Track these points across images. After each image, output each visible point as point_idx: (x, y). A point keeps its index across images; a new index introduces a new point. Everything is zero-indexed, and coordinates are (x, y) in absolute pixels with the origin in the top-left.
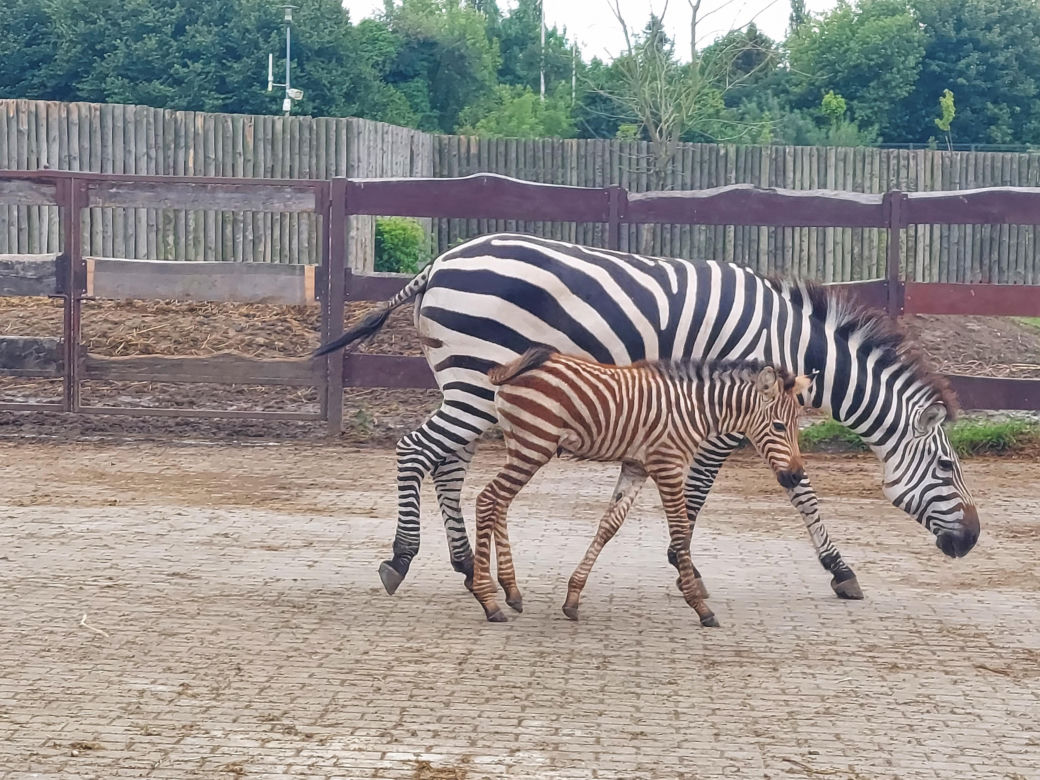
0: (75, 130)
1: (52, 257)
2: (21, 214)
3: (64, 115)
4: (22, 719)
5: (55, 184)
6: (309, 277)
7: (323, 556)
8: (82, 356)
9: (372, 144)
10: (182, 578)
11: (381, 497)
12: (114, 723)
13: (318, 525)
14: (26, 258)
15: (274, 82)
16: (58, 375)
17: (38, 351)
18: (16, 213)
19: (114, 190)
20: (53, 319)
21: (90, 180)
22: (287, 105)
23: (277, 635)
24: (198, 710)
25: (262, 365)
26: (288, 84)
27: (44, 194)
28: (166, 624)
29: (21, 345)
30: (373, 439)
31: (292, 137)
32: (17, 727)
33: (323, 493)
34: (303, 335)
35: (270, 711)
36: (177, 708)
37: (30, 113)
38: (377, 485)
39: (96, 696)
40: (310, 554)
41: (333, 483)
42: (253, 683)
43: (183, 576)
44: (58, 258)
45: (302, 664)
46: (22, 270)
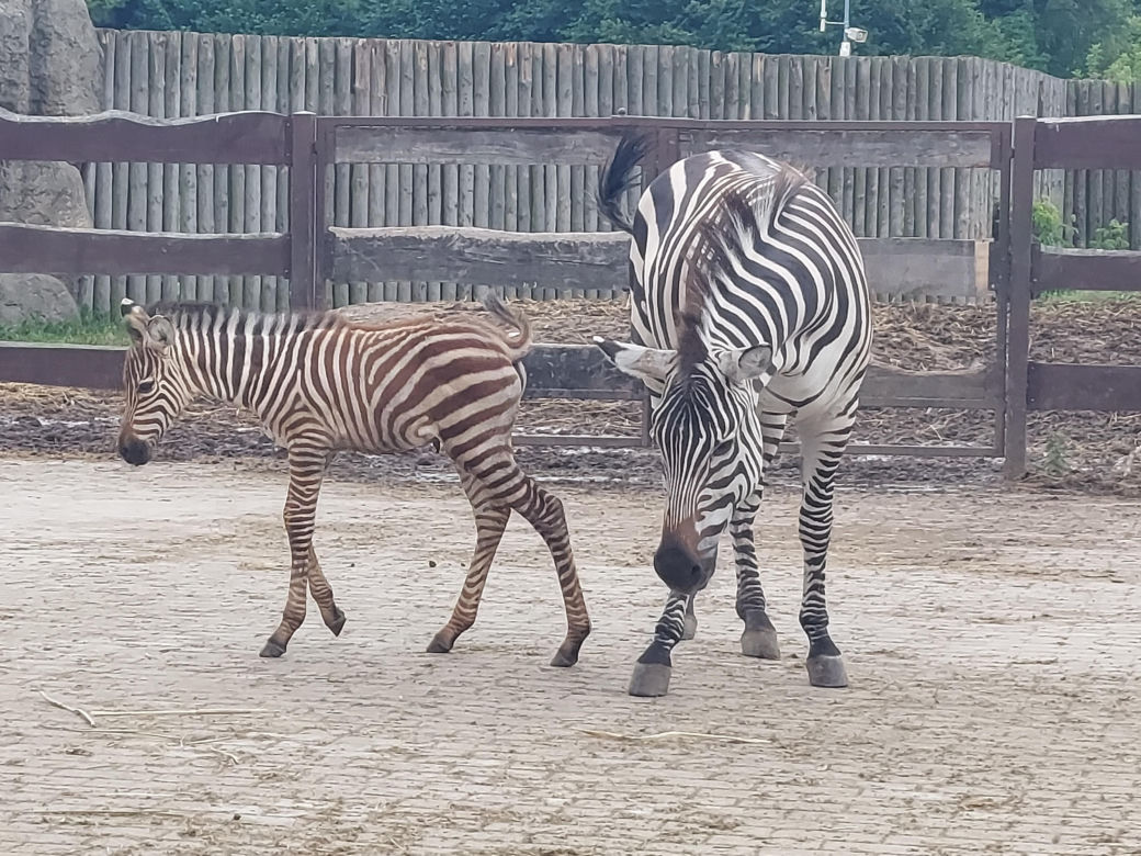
0: (594, 82)
2: (522, 196)
3: (579, 61)
4: (762, 833)
6: (981, 258)
7: (1071, 631)
9: (990, 92)
10: (891, 656)
11: (1115, 557)
12: (888, 840)
13: (1042, 590)
14: (594, 237)
15: (827, 19)
16: (636, 396)
18: (514, 196)
20: (588, 331)
21: (681, 129)
22: (845, 50)
23: (1059, 731)
24: (998, 826)
25: (914, 381)
26: (846, 21)
28: (897, 714)
29: (586, 356)
30: (1069, 483)
31: (884, 85)
32: (759, 842)
33: (1032, 550)
34: (927, 349)
35: (1102, 830)
36: (965, 823)
37: (535, 59)
38: (1101, 541)
39: (848, 806)
40: (1052, 628)
41: (1039, 539)
42: (1058, 792)
43: (891, 654)
45: (1113, 769)
46: (590, 254)
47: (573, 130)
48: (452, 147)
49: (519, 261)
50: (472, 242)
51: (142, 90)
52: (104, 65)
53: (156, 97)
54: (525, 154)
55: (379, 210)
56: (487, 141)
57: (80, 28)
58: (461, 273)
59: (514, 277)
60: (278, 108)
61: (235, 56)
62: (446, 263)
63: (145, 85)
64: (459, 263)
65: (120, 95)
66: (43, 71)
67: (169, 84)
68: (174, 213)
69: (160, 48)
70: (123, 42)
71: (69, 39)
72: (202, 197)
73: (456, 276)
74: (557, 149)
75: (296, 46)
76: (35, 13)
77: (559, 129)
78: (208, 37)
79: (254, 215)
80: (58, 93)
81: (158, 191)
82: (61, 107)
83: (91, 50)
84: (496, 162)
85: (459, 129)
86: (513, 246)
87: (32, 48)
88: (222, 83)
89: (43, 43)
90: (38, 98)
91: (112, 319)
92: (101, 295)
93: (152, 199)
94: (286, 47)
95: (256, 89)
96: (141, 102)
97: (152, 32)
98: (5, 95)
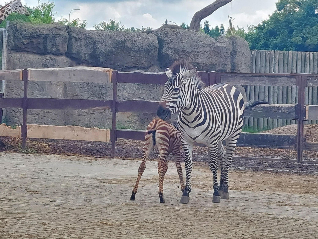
1: (294, 105)
5: (296, 78)
8: (304, 142)
14: (285, 105)
16: (295, 148)
17: (289, 140)
19: (316, 80)
21: (308, 76)
27: (292, 82)
29: (283, 138)
44: (296, 105)
46: (284, 110)
47: (280, 77)
48: (250, 81)
49: (266, 111)
51: (263, 66)
52: (252, 59)
53: (267, 68)
54: (267, 83)
56: (258, 80)
57: (245, 50)
58: (251, 114)
59: (264, 116)
60: (301, 72)
61: (289, 57)
63: (264, 65)
64: (250, 112)
65: (257, 68)
66: (234, 61)
67: (271, 65)
68: (271, 100)
69: (268, 55)
70: (258, 54)
71: (242, 53)
72: (279, 95)
74: (276, 82)
75: (307, 54)
76: (233, 46)
77: (277, 77)
78: (281, 52)
79: (293, 100)
80: (238, 67)
81: (267, 94)
82: (239, 71)
83: (248, 56)
84: (260, 85)
85: (251, 76)
86: (264, 107)
87: (232, 55)
88: (285, 64)
89: (235, 54)
90: (233, 69)
91: (254, 128)
92: (250, 122)
93: (265, 96)
94: (304, 55)
95: (295, 66)
96: (263, 69)
97: (266, 51)
98: (223, 68)
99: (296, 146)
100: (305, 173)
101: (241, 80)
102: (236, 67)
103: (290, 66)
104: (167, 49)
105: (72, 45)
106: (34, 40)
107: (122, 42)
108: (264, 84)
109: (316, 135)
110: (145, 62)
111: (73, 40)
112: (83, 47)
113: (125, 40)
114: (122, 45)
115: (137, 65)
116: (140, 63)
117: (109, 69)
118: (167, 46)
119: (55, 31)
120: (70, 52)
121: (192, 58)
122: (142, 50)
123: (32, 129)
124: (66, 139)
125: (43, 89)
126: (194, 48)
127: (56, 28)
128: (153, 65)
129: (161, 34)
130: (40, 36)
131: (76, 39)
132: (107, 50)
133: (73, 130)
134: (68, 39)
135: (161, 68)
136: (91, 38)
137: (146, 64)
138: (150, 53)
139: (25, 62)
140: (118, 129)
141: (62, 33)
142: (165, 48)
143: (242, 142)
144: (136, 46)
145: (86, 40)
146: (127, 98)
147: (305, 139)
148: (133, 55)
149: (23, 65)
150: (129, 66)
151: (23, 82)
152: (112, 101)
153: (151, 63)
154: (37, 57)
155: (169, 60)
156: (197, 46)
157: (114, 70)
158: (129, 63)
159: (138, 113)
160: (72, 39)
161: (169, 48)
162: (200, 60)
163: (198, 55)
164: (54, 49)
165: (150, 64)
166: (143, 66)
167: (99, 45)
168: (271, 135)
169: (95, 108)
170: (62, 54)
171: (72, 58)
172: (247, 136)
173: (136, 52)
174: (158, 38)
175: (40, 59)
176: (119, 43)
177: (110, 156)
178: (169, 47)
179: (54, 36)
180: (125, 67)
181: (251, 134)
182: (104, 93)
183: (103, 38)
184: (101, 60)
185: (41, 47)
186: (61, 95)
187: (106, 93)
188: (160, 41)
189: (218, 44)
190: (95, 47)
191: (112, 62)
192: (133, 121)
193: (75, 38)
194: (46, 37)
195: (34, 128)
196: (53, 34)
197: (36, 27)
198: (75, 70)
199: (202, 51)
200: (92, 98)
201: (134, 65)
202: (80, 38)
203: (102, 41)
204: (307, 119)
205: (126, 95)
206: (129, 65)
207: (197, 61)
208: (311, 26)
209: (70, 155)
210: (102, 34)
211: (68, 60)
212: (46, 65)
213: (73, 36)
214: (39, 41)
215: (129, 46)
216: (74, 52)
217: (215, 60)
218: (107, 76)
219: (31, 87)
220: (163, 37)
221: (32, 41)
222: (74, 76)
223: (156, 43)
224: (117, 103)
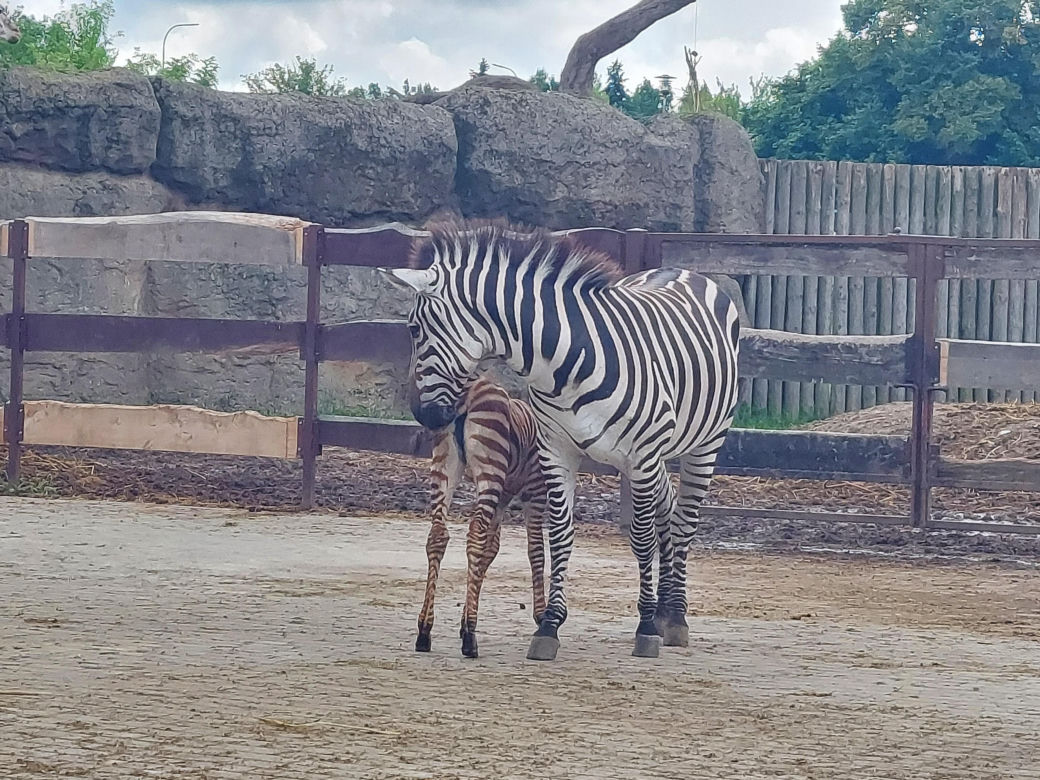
1: (900, 338)
5: (906, 252)
8: (933, 459)
14: (873, 340)
16: (906, 480)
17: (884, 452)
19: (973, 258)
21: (947, 246)
27: (894, 264)
29: (864, 445)
44: (908, 340)
46: (867, 354)
47: (855, 246)
48: (756, 260)
49: (808, 359)
50: (770, 343)
51: (799, 213)
52: (765, 190)
53: (813, 220)
54: (814, 267)
55: (1017, 322)
57: (742, 159)
58: (761, 369)
59: (804, 373)
60: (925, 231)
61: (886, 183)
62: (748, 360)
63: (802, 209)
65: (780, 216)
66: (707, 196)
67: (825, 208)
68: (827, 323)
69: (817, 176)
70: (784, 171)
71: (731, 168)
72: (853, 308)
73: (757, 372)
74: (842, 263)
75: (942, 173)
76: (702, 145)
77: (844, 246)
78: (861, 167)
79: (899, 324)
80: (720, 216)
81: (812, 302)
82: (722, 228)
83: (752, 178)
84: (792, 273)
86: (803, 347)
87: (698, 176)
88: (873, 207)
89: (708, 171)
90: (701, 220)
91: (769, 414)
92: (758, 393)
93: (806, 309)
94: (933, 175)
95: (904, 213)
96: (800, 224)
97: (810, 161)
98: (668, 217)
99: (907, 473)
100: (937, 562)
101: (729, 258)
102: (712, 214)
103: (888, 214)
104: (484, 154)
105: (172, 142)
106: (46, 125)
107: (338, 131)
108: (804, 270)
109: (972, 438)
110: (412, 197)
111: (177, 123)
112: (209, 149)
113: (348, 127)
114: (339, 143)
115: (388, 206)
116: (396, 201)
117: (293, 219)
118: (485, 147)
119: (116, 95)
120: (165, 165)
121: (566, 186)
122: (402, 157)
123: (42, 417)
124: (152, 449)
125: (77, 285)
126: (574, 153)
127: (118, 84)
128: (439, 206)
129: (464, 107)
130: (67, 109)
131: (186, 123)
132: (290, 158)
133: (174, 417)
134: (158, 121)
135: (465, 216)
136: (235, 120)
137: (416, 205)
138: (430, 170)
139: (16, 196)
140: (323, 418)
141: (140, 101)
142: (479, 153)
143: (732, 458)
144: (384, 146)
145: (218, 126)
146: (353, 316)
147: (937, 450)
148: (373, 176)
149: (13, 207)
150: (361, 211)
151: (12, 261)
152: (303, 324)
153: (434, 200)
154: (58, 179)
155: (492, 191)
156: (583, 146)
157: (311, 223)
158: (358, 200)
159: (389, 366)
160: (172, 120)
161: (492, 150)
162: (593, 191)
163: (586, 176)
164: (114, 155)
165: (429, 206)
166: (406, 211)
167: (259, 142)
168: (826, 438)
169: (248, 349)
170: (138, 172)
171: (174, 185)
172: (748, 439)
173: (385, 164)
174: (456, 118)
175: (67, 186)
176: (327, 134)
177: (299, 506)
178: (494, 148)
179: (114, 111)
180: (349, 212)
181: (759, 434)
182: (277, 299)
183: (275, 118)
184: (269, 190)
185: (71, 146)
186: (136, 305)
187: (285, 299)
188: (464, 129)
189: (654, 140)
190: (247, 148)
191: (303, 197)
192: (372, 391)
193: (183, 117)
194: (86, 115)
195: (47, 414)
196: (110, 106)
197: (52, 81)
198: (181, 224)
199: (599, 163)
200: (238, 313)
201: (376, 208)
202: (200, 117)
203: (270, 128)
204: (943, 384)
205: (351, 304)
206: (362, 207)
207: (584, 194)
208: (958, 83)
209: (167, 502)
210: (270, 104)
211: (161, 189)
212: (87, 205)
213: (176, 112)
214: (64, 126)
215: (360, 144)
216: (179, 166)
217: (643, 194)
218: (288, 241)
219: (39, 278)
220: (472, 115)
221: (39, 127)
222: (180, 241)
223: (450, 134)
224: (320, 330)
